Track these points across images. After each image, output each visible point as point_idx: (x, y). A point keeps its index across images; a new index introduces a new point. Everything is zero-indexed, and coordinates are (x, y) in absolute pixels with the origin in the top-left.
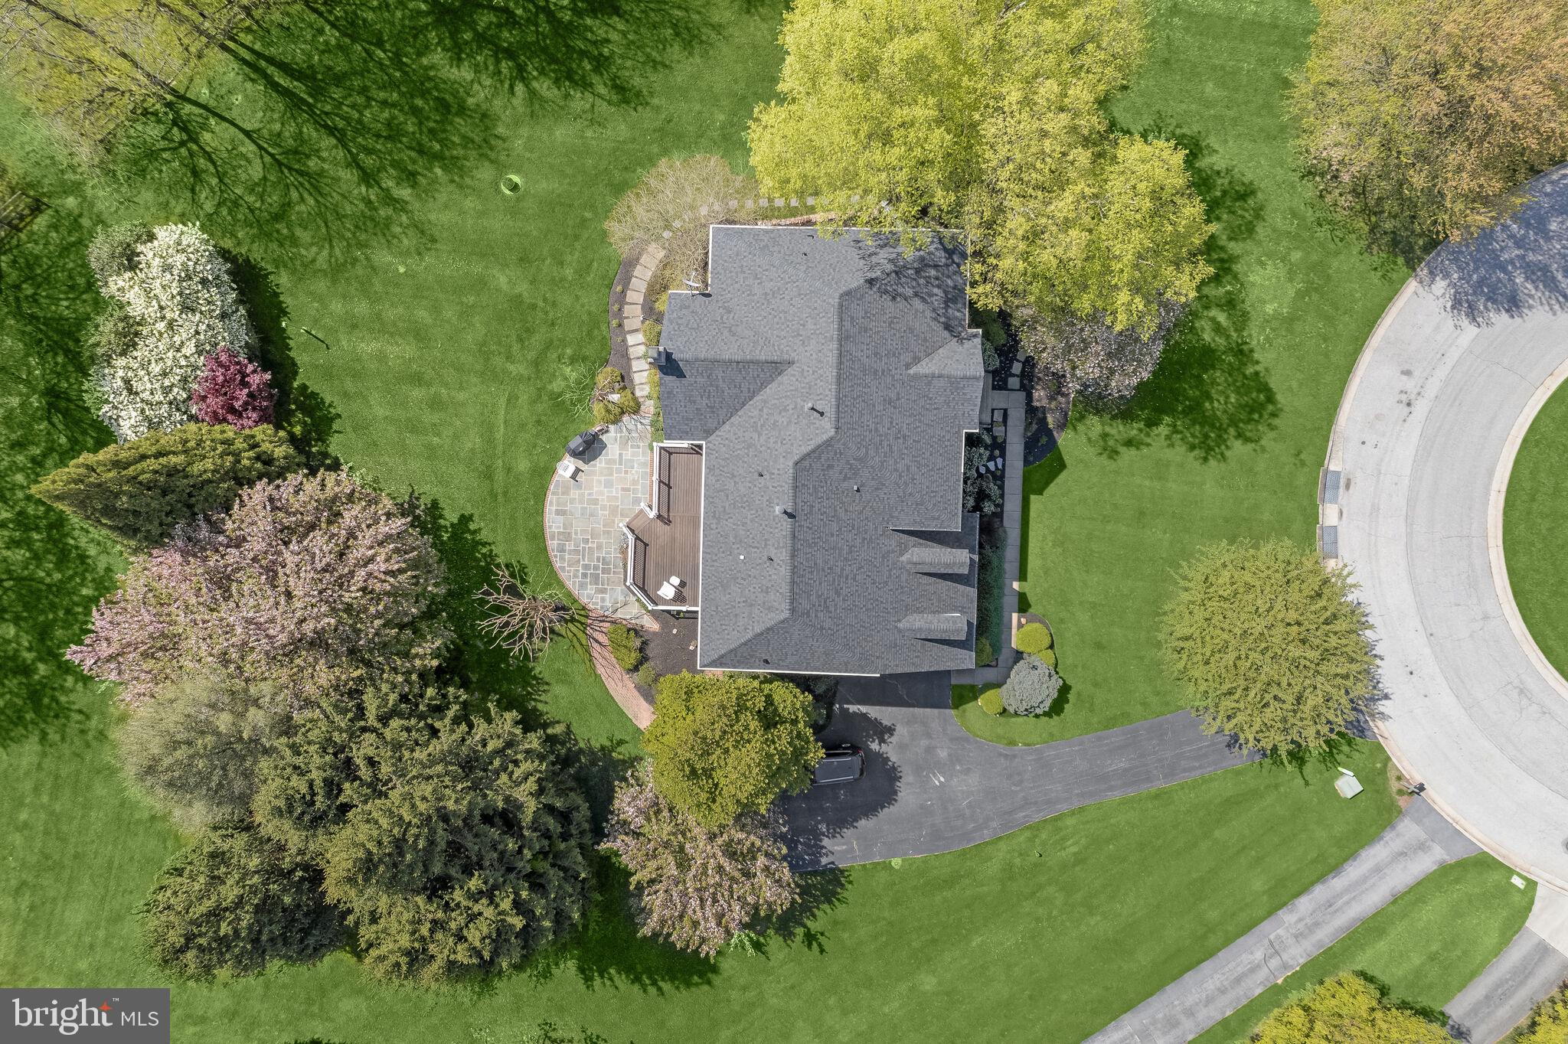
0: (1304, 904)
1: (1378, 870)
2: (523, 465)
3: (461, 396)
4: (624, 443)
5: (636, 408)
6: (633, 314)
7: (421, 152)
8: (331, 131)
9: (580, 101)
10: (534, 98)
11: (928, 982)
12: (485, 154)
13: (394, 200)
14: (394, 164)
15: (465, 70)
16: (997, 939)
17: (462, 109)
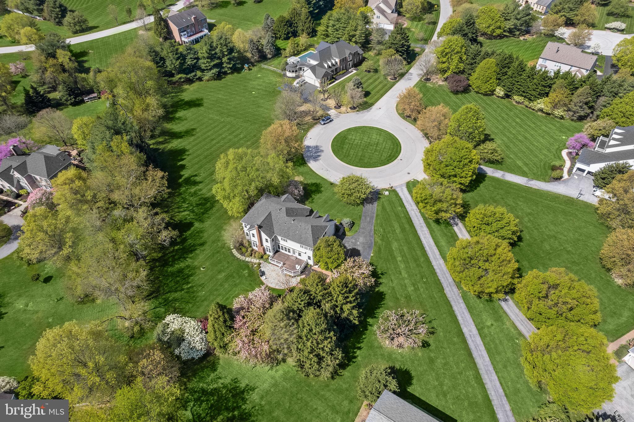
0: (405, 204)
1: (404, 194)
4: (265, 268)
5: (260, 264)
6: (242, 258)
7: (184, 279)
8: (167, 293)
9: (197, 252)
10: (191, 258)
11: (399, 259)
12: (194, 269)
13: (190, 287)
14: (183, 284)
15: (176, 266)
16: (395, 246)
17: (183, 269)
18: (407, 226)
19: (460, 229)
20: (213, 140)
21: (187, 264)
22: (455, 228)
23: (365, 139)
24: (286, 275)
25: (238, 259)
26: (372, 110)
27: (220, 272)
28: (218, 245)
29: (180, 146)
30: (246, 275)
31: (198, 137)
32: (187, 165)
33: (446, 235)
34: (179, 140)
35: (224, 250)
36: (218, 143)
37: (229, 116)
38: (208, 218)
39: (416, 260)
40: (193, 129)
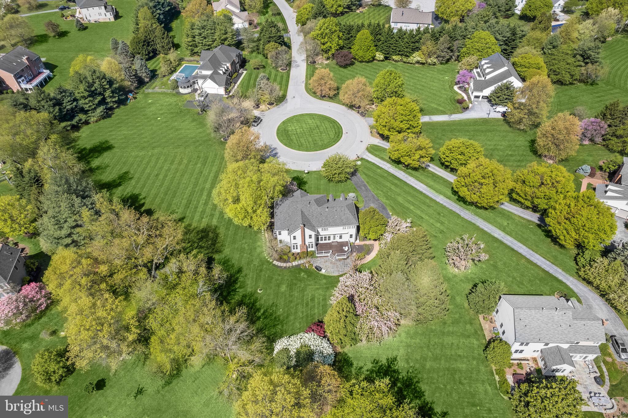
0: (380, 166)
1: (372, 159)
2: (324, 281)
3: (310, 295)
4: (317, 263)
5: (309, 262)
6: (289, 265)
9: (241, 279)
10: (240, 287)
11: (412, 208)
12: (253, 296)
13: (264, 312)
14: (255, 313)
15: (233, 301)
16: (400, 199)
17: (242, 301)
18: (396, 181)
19: (433, 168)
20: (157, 175)
21: (241, 294)
22: (430, 169)
23: (304, 125)
24: (340, 260)
25: (285, 267)
26: (288, 100)
27: (279, 286)
28: (255, 265)
29: (125, 193)
30: (305, 276)
31: (139, 179)
32: (153, 209)
33: (429, 177)
34: (120, 188)
35: (265, 266)
36: (166, 176)
37: (153, 148)
38: (222, 245)
39: (424, 203)
40: (126, 173)
